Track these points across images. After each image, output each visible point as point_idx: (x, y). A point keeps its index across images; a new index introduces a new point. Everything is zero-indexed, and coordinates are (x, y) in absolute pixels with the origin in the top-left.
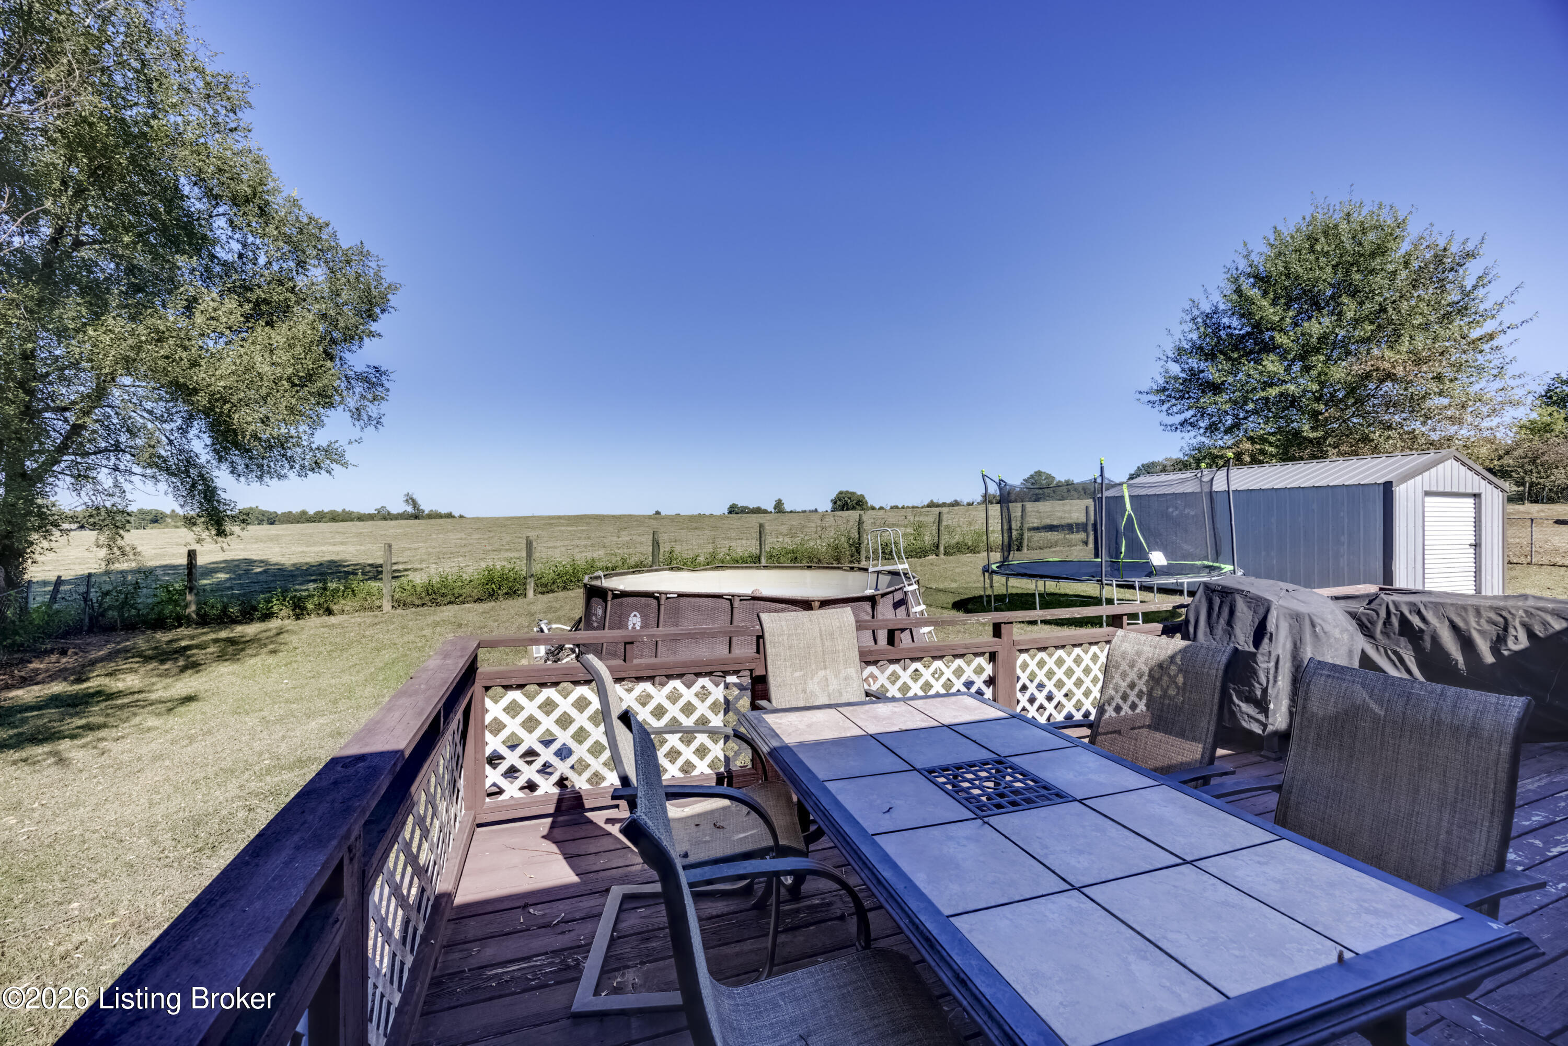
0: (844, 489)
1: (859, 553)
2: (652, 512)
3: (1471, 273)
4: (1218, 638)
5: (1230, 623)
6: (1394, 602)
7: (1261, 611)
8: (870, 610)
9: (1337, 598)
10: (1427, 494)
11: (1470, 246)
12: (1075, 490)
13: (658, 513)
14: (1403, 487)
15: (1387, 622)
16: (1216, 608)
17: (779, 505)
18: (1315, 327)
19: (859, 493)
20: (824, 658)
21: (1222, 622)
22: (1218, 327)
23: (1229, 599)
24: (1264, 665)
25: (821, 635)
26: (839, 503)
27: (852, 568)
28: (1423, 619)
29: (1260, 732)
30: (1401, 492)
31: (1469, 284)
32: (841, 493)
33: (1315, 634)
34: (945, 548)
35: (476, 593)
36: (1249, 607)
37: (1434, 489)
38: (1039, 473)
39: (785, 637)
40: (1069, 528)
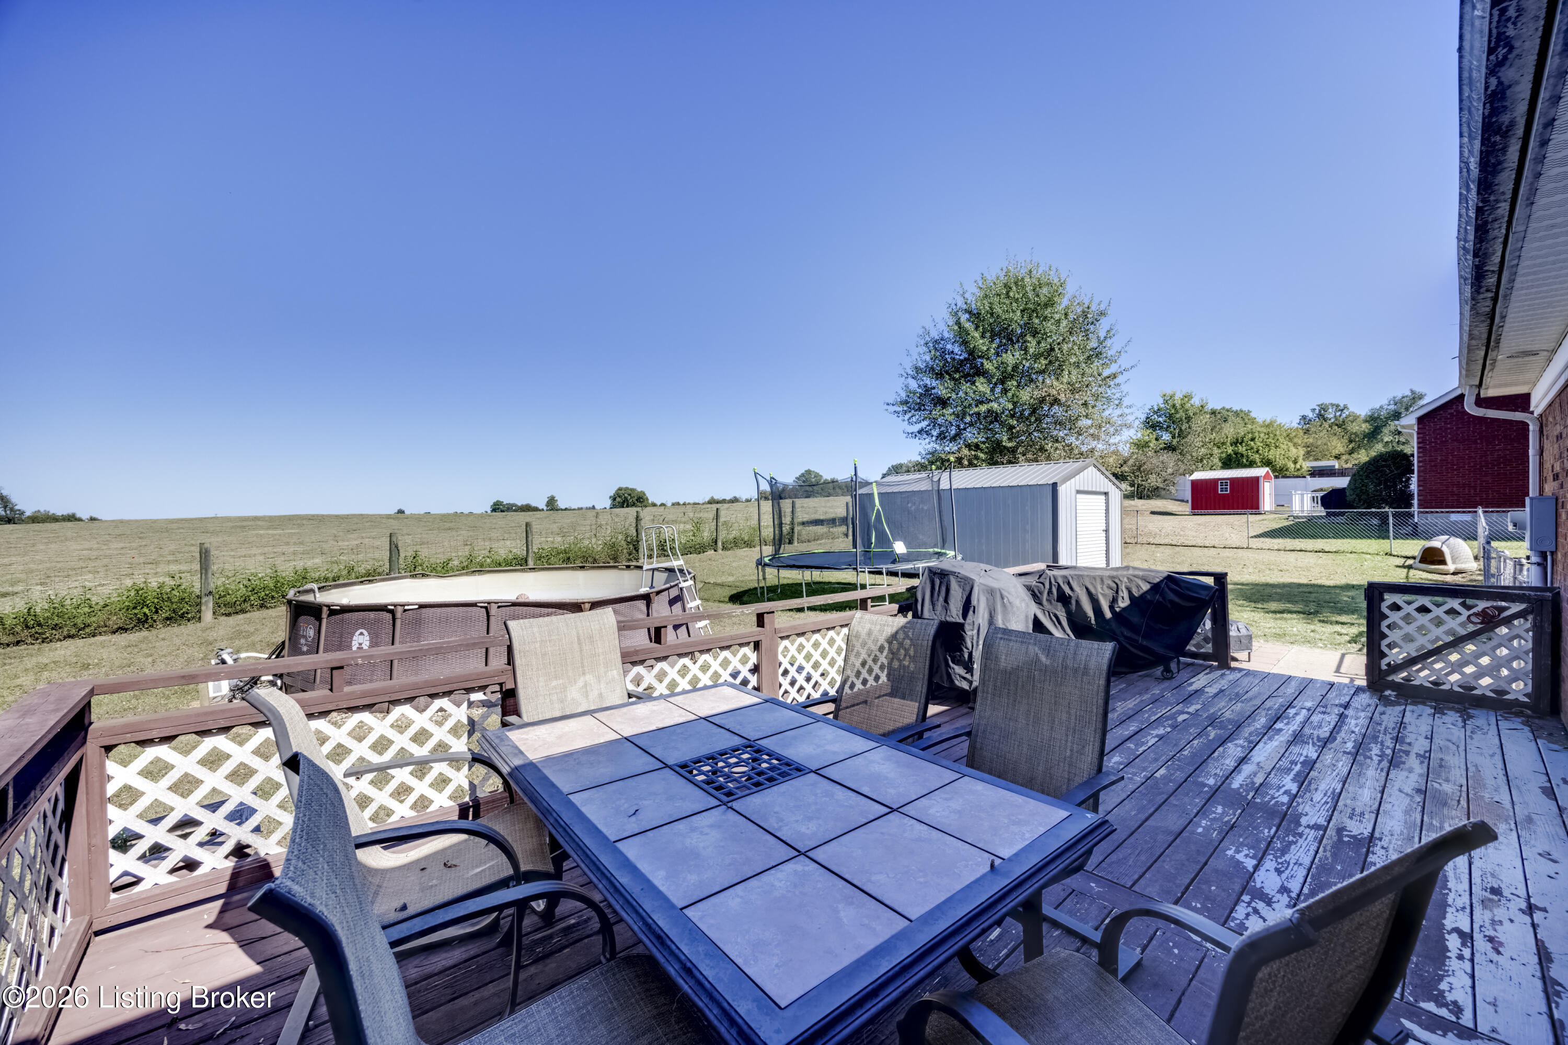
0: (624, 486)
1: (637, 551)
2: (392, 511)
3: (1102, 328)
4: (938, 612)
5: (946, 600)
6: (1054, 576)
7: (968, 588)
8: (644, 608)
9: (1021, 575)
10: (1078, 492)
11: (1102, 307)
12: (840, 488)
13: (401, 512)
14: (1064, 486)
15: (1050, 592)
16: (937, 588)
17: (551, 503)
18: (1011, 358)
19: (639, 490)
20: (582, 663)
21: (941, 599)
22: (944, 352)
23: (946, 580)
24: (969, 633)
25: (579, 639)
26: (618, 499)
27: (628, 567)
28: (1071, 588)
29: (967, 688)
30: (1062, 490)
31: (1102, 335)
32: (620, 489)
33: (1004, 605)
34: (723, 543)
35: (115, 622)
36: (960, 586)
37: (1082, 489)
38: (809, 472)
39: (538, 645)
40: (833, 522)
